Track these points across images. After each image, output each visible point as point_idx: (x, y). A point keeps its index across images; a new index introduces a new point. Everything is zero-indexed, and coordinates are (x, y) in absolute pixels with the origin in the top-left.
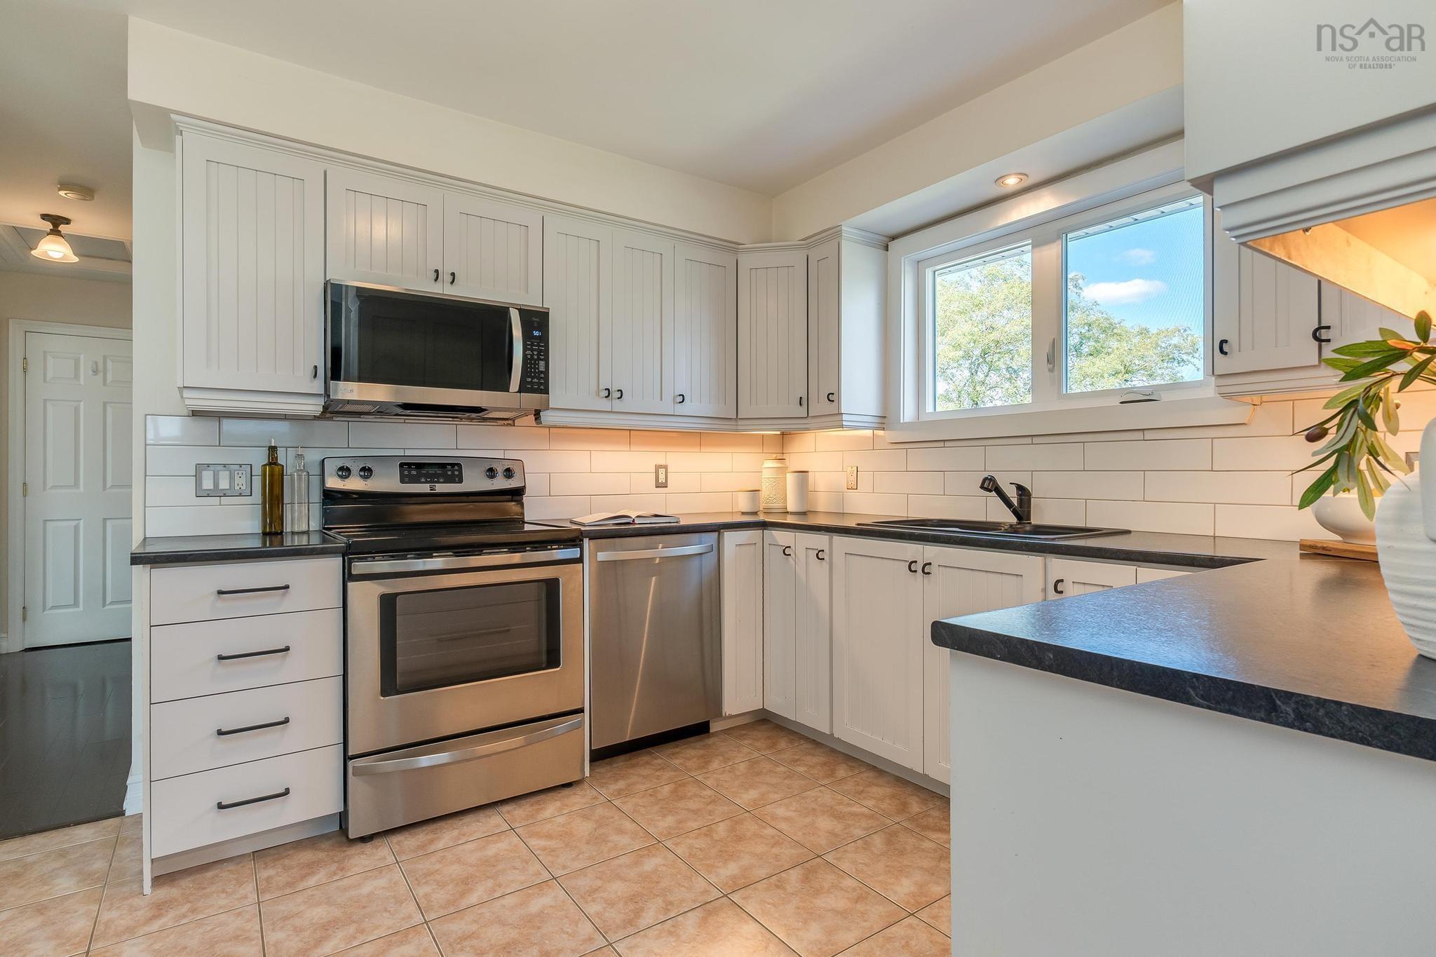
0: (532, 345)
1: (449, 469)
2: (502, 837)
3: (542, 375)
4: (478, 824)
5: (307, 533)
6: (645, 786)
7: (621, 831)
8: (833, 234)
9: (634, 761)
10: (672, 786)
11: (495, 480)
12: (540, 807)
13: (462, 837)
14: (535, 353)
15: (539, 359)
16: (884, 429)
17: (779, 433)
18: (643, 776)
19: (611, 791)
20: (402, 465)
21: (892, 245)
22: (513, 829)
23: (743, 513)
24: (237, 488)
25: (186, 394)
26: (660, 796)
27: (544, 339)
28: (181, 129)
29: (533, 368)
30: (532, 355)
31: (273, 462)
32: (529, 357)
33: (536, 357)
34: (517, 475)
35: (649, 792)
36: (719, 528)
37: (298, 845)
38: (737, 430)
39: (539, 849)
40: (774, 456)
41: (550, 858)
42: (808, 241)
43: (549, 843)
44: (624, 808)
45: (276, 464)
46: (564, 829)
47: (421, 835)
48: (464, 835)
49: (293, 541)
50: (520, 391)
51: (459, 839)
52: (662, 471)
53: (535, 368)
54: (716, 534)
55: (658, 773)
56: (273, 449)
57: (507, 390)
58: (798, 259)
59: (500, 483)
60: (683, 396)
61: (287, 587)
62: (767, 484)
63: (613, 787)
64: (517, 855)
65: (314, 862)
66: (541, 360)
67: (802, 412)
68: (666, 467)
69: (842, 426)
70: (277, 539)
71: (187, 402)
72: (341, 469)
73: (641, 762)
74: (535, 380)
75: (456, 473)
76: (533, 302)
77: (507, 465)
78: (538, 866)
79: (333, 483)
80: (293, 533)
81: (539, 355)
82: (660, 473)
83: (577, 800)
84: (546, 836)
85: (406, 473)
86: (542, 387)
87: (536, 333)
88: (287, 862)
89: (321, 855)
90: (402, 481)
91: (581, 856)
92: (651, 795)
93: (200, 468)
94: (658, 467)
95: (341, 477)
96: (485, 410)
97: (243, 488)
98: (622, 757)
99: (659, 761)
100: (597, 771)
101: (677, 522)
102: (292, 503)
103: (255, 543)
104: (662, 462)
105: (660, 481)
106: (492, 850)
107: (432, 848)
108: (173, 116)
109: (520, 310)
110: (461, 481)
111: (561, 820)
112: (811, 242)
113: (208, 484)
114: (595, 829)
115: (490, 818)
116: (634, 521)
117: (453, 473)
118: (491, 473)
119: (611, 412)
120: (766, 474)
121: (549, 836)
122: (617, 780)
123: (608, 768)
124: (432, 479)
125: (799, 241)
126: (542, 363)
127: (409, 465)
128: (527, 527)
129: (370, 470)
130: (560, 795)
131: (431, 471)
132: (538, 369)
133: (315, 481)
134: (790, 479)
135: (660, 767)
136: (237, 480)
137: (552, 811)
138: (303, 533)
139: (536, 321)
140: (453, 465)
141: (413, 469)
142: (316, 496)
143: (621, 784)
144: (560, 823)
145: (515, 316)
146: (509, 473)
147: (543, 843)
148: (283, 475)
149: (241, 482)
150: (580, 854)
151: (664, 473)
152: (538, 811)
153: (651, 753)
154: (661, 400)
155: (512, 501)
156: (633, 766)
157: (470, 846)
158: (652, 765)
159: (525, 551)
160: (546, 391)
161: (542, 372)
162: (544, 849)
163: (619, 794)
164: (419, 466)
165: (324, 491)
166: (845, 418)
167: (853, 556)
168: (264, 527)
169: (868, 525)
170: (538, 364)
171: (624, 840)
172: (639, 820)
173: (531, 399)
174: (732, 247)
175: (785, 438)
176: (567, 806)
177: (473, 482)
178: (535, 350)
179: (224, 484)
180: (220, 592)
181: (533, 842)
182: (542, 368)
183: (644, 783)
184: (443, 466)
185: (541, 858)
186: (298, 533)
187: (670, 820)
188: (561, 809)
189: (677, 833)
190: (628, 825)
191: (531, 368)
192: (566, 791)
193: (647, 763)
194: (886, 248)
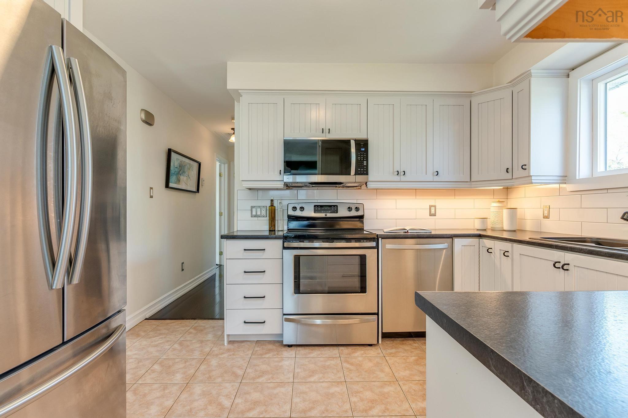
0: (361, 154)
1: (333, 208)
2: (334, 359)
3: (365, 167)
4: (329, 351)
5: (283, 231)
6: (404, 354)
7: (382, 371)
8: (526, 76)
9: (404, 342)
10: (416, 357)
11: (351, 212)
12: (355, 351)
13: (320, 355)
14: (362, 158)
15: (364, 160)
16: (565, 183)
17: (502, 188)
18: (405, 350)
19: (387, 352)
20: (315, 206)
21: (572, 74)
22: (340, 357)
23: (478, 230)
24: (262, 214)
25: (243, 183)
26: (408, 361)
27: (367, 151)
28: (242, 94)
29: (361, 164)
30: (361, 159)
31: (272, 205)
32: (359, 160)
33: (362, 160)
34: (361, 209)
35: (404, 357)
36: (452, 237)
37: (270, 342)
38: (471, 187)
39: (346, 368)
40: (498, 200)
41: (348, 373)
42: (512, 83)
43: (351, 367)
44: (389, 362)
45: (273, 206)
46: (359, 363)
47: (307, 350)
48: (321, 354)
49: (278, 233)
50: (355, 175)
51: (319, 355)
52: (433, 209)
53: (362, 164)
54: (451, 239)
55: (413, 350)
56: (272, 201)
57: (350, 175)
58: (506, 94)
59: (354, 213)
60: (438, 172)
61: (264, 250)
62: (493, 215)
63: (389, 351)
64: (336, 367)
65: (271, 349)
66: (365, 161)
67: (509, 176)
68: (435, 206)
69: (532, 183)
70: (273, 233)
71: (244, 185)
72: (293, 208)
73: (407, 343)
74: (362, 169)
75: (336, 209)
76: (362, 136)
77: (357, 206)
78: (342, 375)
79: (291, 213)
80: (278, 231)
81: (363, 159)
82: (432, 209)
83: (371, 352)
84: (351, 364)
85: (316, 209)
86: (365, 172)
87: (363, 149)
88: (264, 347)
89: (274, 347)
90: (315, 212)
91: (360, 376)
92: (404, 359)
93: (252, 207)
94: (431, 207)
95: (301, 210)
96: (343, 183)
97: (264, 214)
98: (400, 339)
99: (416, 345)
100: (386, 342)
101: (430, 233)
102: (278, 220)
103: (267, 233)
104: (433, 204)
105: (432, 213)
106: (328, 363)
107: (309, 356)
108: (239, 91)
109: (355, 140)
110: (337, 212)
111: (360, 359)
112: (514, 82)
113: (254, 213)
114: (372, 367)
115: (334, 350)
116: (408, 231)
117: (334, 209)
118: (350, 209)
119: (400, 181)
120: (493, 209)
121: (352, 364)
122: (392, 348)
123: (391, 342)
124: (325, 211)
125: (507, 84)
126: (365, 162)
127: (318, 206)
128: (365, 232)
129: (303, 208)
130: (365, 349)
131: (326, 208)
132: (363, 164)
133: (286, 212)
134: (505, 212)
135: (415, 347)
136: (263, 212)
137: (359, 354)
138: (281, 231)
139: (363, 144)
140: (334, 206)
141: (318, 208)
142: (286, 218)
143: (393, 351)
144: (359, 360)
145: (353, 144)
146: (357, 209)
147: (348, 366)
148: (275, 210)
149: (264, 213)
150: (360, 375)
151: (434, 209)
152: (353, 352)
153: (414, 340)
154: (426, 174)
155: (359, 221)
156: (403, 344)
157: (322, 359)
158: (412, 346)
159: (351, 242)
160: (367, 174)
161: (365, 166)
162: (348, 368)
163: (390, 354)
164: (321, 206)
165: (288, 216)
166: (533, 178)
167: (524, 256)
168: (269, 228)
169: (537, 239)
170: (363, 163)
171: (382, 375)
172: (393, 369)
173: (360, 178)
174: (469, 94)
175: (507, 190)
176: (365, 353)
177: (343, 212)
178: (362, 157)
179: (259, 213)
180: (245, 250)
181: (345, 365)
182: (365, 164)
183: (404, 353)
184: (330, 206)
185: (344, 372)
186: (280, 231)
187: (407, 373)
188: (363, 354)
189: (407, 379)
190: (387, 369)
191: (360, 164)
192: (369, 348)
193: (410, 344)
194: (568, 76)
